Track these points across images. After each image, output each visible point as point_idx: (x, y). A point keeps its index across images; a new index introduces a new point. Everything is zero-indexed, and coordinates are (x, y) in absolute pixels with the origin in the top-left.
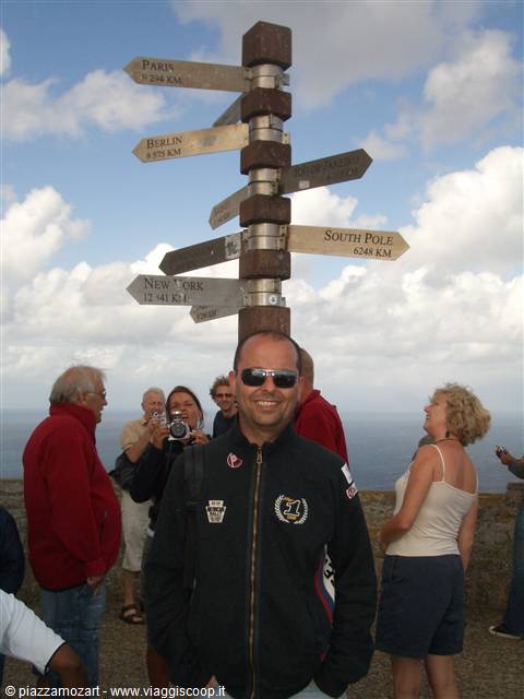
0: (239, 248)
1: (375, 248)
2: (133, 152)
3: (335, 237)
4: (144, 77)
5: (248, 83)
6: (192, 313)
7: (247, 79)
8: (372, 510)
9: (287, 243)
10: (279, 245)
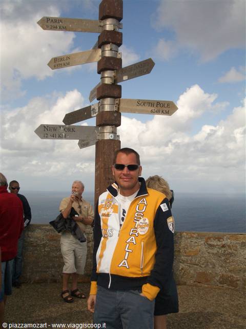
0: (97, 111)
1: (161, 109)
2: (48, 64)
3: (142, 104)
4: (47, 27)
5: (101, 28)
6: (79, 144)
7: (100, 26)
8: (191, 242)
9: (119, 108)
10: (115, 109)
